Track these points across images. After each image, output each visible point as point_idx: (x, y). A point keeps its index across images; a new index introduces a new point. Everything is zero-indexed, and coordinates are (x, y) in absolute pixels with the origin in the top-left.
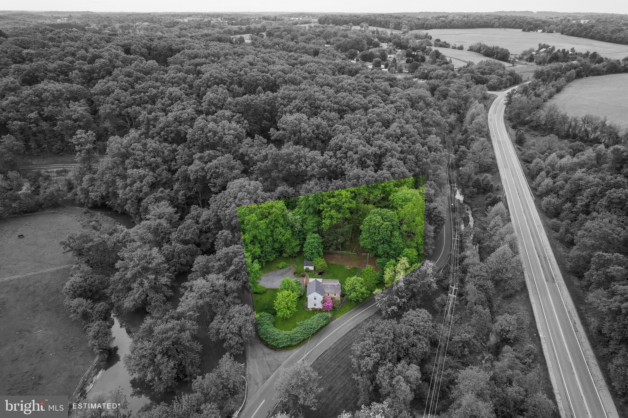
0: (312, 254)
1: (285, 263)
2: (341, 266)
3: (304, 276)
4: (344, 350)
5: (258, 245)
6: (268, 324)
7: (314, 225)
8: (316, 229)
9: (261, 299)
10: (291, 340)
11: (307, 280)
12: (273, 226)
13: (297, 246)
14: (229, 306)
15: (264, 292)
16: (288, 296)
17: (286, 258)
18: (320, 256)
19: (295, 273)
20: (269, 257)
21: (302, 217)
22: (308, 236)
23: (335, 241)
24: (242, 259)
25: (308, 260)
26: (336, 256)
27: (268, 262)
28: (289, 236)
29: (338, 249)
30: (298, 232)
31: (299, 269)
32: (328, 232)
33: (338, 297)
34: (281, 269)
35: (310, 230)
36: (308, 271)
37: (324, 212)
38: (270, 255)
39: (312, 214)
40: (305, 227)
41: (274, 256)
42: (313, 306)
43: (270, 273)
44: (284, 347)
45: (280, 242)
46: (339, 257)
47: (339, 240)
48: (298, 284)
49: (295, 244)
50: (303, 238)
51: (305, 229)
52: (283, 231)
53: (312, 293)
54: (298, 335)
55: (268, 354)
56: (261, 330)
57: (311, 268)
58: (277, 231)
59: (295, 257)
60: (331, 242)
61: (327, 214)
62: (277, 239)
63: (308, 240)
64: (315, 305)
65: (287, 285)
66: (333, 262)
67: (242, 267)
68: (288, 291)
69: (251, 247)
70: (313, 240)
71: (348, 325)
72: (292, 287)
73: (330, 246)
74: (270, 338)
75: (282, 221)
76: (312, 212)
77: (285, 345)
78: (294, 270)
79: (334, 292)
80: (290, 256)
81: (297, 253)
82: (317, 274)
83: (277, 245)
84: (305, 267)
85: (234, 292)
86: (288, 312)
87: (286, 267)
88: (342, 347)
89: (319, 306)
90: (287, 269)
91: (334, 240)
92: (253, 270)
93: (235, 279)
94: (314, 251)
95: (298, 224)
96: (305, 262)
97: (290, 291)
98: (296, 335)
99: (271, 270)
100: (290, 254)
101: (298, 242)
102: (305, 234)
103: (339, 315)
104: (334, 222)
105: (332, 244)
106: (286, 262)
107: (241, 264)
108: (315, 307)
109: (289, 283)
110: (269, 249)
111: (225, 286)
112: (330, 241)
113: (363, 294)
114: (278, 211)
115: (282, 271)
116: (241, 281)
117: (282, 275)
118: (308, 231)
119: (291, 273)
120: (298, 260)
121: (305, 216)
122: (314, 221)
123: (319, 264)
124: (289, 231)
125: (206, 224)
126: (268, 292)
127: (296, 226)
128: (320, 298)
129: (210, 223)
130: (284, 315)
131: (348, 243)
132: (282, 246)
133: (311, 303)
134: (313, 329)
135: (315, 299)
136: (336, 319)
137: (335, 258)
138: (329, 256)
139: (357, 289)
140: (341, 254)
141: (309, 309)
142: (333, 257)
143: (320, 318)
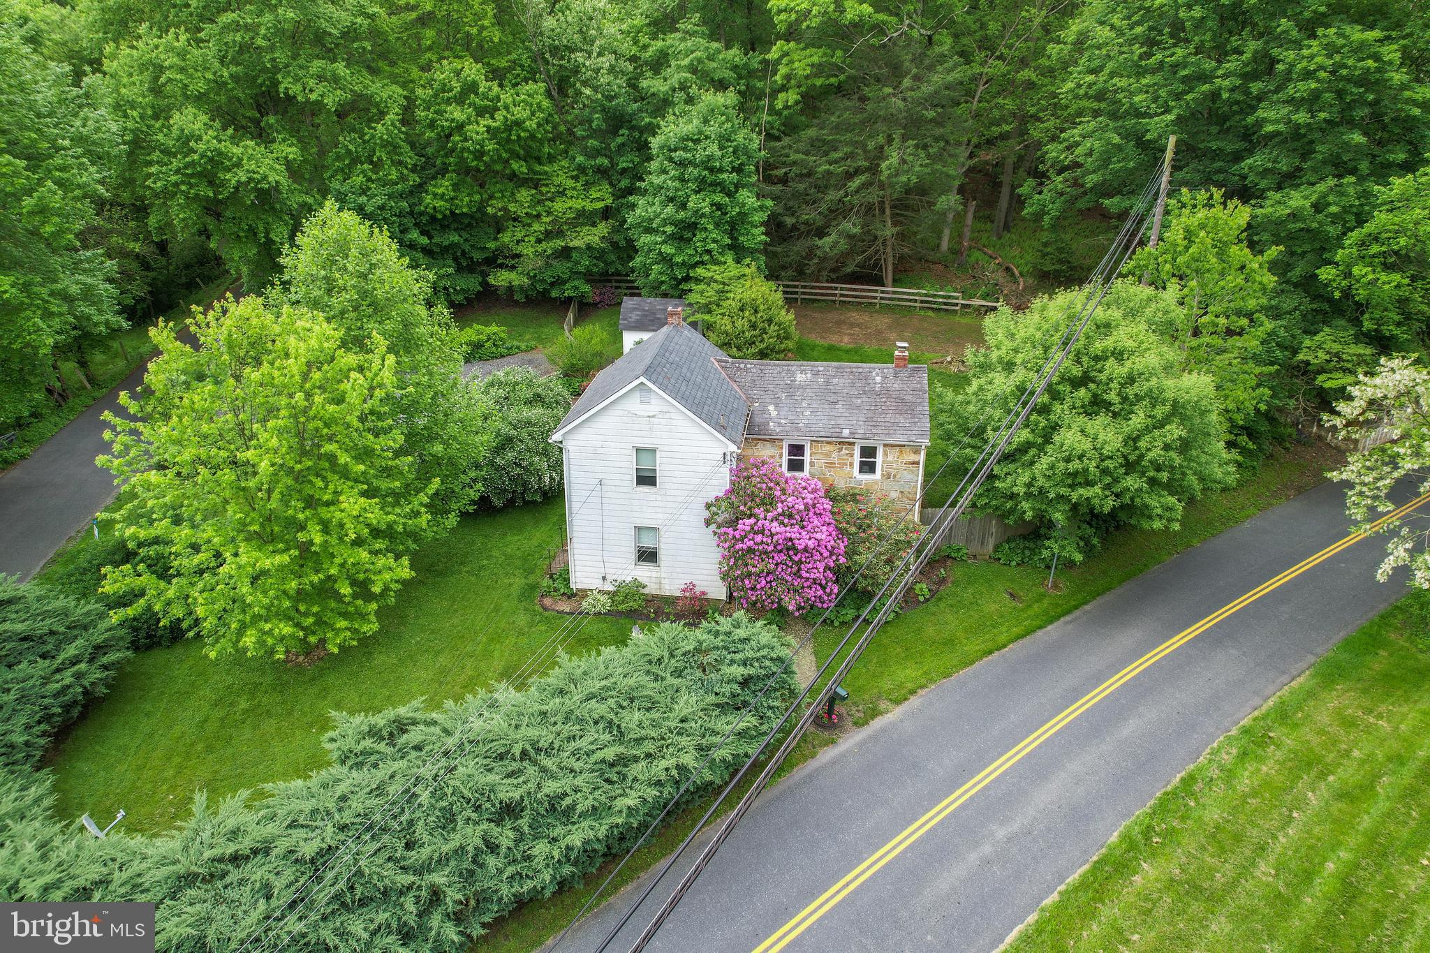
0: (688, 233)
1: (496, 329)
13: (592, 221)
23: (857, 182)
26: (855, 316)
33: (896, 482)
46: (882, 321)
49: (581, 204)
64: (648, 556)
71: (1046, 795)
84: (629, 339)
89: (691, 566)
103: (908, 671)
106: (516, 334)
108: (645, 574)
128: (698, 460)
133: (605, 536)
134: (524, 823)
135: (646, 479)
136: (874, 713)
137: (852, 325)
138: (817, 315)
139: (1131, 380)
140: (888, 309)
141: (584, 593)
142: (839, 323)
143: (678, 673)
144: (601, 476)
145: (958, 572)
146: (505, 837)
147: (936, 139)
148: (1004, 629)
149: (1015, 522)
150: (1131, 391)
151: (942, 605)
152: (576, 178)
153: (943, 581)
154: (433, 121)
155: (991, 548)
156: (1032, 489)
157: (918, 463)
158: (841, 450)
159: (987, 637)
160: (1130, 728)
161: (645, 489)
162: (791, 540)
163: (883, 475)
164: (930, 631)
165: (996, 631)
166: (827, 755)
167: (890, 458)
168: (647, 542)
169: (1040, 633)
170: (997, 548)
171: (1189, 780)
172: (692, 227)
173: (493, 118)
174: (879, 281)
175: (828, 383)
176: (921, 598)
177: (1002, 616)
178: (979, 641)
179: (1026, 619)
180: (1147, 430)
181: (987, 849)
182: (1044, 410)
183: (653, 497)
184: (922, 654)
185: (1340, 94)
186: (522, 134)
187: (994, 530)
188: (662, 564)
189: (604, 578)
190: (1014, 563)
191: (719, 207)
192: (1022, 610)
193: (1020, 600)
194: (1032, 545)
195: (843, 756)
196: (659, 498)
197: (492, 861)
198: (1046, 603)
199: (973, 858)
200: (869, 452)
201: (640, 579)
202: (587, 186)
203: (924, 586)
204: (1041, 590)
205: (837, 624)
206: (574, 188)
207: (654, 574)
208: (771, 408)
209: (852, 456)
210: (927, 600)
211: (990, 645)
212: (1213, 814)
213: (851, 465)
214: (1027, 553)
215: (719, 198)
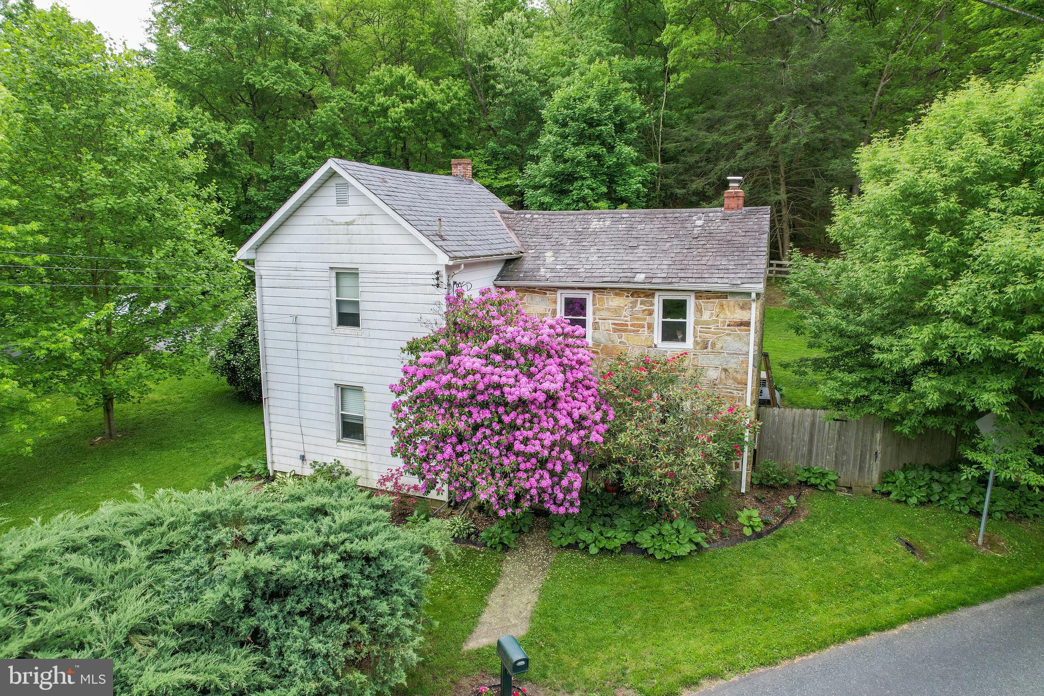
108: (349, 455)
133: (304, 397)
135: (348, 317)
144: (295, 311)
145: (818, 503)
147: (829, 105)
148: (892, 597)
149: (913, 429)
151: (782, 546)
152: (488, 163)
153: (792, 513)
154: (366, 109)
155: (875, 476)
156: (936, 353)
157: (747, 324)
158: (634, 304)
159: (858, 604)
161: (347, 332)
162: (499, 386)
163: (696, 343)
164: (753, 582)
165: (876, 598)
167: (706, 316)
168: (351, 409)
169: (963, 614)
170: (885, 477)
172: (570, 178)
173: (412, 103)
175: (631, 228)
176: (747, 532)
177: (890, 576)
178: (842, 610)
179: (937, 586)
182: (952, 225)
183: (355, 341)
184: (728, 616)
186: (435, 115)
187: (878, 448)
188: (368, 440)
189: (303, 458)
190: (913, 500)
191: (597, 157)
192: (929, 571)
193: (924, 555)
194: (944, 478)
196: (362, 342)
198: (974, 567)
200: (675, 308)
201: (342, 462)
202: (498, 170)
203: (755, 513)
204: (964, 545)
205: (593, 550)
206: (486, 171)
207: (360, 457)
208: (549, 254)
209: (651, 313)
210: (759, 536)
211: (862, 620)
213: (650, 327)
214: (936, 487)
215: (596, 148)
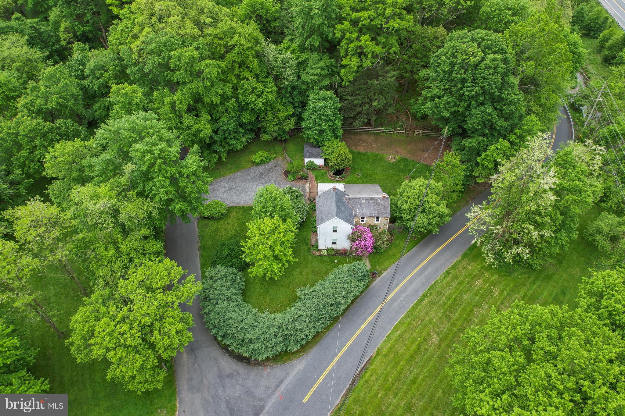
0: (321, 132)
1: (265, 154)
2: (377, 156)
3: (305, 178)
4: (412, 357)
5: (206, 117)
6: (229, 299)
7: (324, 72)
8: (326, 82)
9: (217, 230)
10: (286, 339)
11: (313, 187)
12: (238, 76)
13: (289, 118)
14: (131, 260)
15: (224, 215)
16: (273, 231)
17: (268, 142)
18: (336, 137)
19: (287, 173)
20: (233, 142)
21: (298, 58)
22: (312, 96)
23: (366, 107)
24: (153, 144)
25: (312, 145)
26: (364, 137)
27: (232, 152)
28: (272, 97)
29: (369, 124)
30: (289, 89)
31: (295, 163)
32: (351, 88)
33: (383, 223)
34: (259, 164)
35: (314, 82)
36: (312, 167)
37: (344, 41)
38: (235, 138)
39: (317, 50)
40: (304, 77)
41: (244, 139)
42: (330, 246)
43: (237, 174)
44: (268, 358)
45: (253, 109)
46: (371, 139)
47: (375, 104)
48: (295, 196)
49: (286, 114)
50: (301, 102)
51: (304, 83)
52: (259, 87)
53: (328, 219)
54: (303, 326)
55: (230, 376)
56: (212, 315)
57: (319, 162)
58: (246, 85)
59: (285, 141)
60: (358, 109)
61: (352, 45)
62: (248, 104)
63: (311, 105)
64: (334, 243)
65: (270, 203)
66: (361, 149)
67: (152, 165)
68: (272, 216)
69: (188, 120)
70: (323, 103)
71: (411, 288)
72: (282, 209)
73: (354, 118)
74: (234, 338)
75: (255, 64)
76: (317, 44)
77: (270, 354)
78: (286, 166)
79: (375, 213)
80: (275, 139)
81: (289, 133)
82: (331, 173)
83: (247, 117)
84: (306, 160)
85: (139, 226)
86: (276, 267)
87: (268, 160)
88: (408, 349)
89: (344, 244)
90: (272, 164)
91: (363, 104)
92: (185, 171)
93: (140, 194)
94: (325, 126)
95: (289, 72)
96: (306, 149)
97: (277, 220)
98: (298, 326)
99: (239, 168)
100: (275, 134)
101: (290, 110)
102: (304, 94)
103: (387, 263)
104: (367, 63)
105: (360, 113)
106: (269, 151)
107: (148, 156)
108: (334, 246)
109: (273, 199)
110: (232, 126)
111: (116, 212)
112: (355, 106)
113: (441, 216)
114: (243, 41)
115: (261, 168)
116: (157, 199)
117: (261, 177)
118: (310, 86)
119: (278, 174)
120: (291, 146)
121: (304, 56)
122: (322, 64)
123: (336, 154)
124: (272, 86)
125: (98, 78)
126: (233, 214)
127: (285, 75)
128: (346, 228)
129: (106, 75)
130: (265, 275)
131: (391, 110)
132: (257, 118)
133: (326, 239)
134: (335, 306)
135: (335, 231)
136: (381, 274)
137: (364, 141)
138: (353, 137)
139: (430, 208)
140: (373, 134)
141: (321, 250)
142: (360, 140)
143: (350, 275)
144: (326, 231)
145: (395, 237)
146: (333, 309)
148: (404, 250)
150: (430, 210)
151: (392, 246)
157: (388, 220)
160: (427, 272)
161: (335, 233)
163: (380, 222)
164: (390, 254)
166: (374, 283)
167: (382, 219)
168: (334, 241)
171: (435, 282)
174: (371, 126)
175: (369, 203)
177: (404, 247)
178: (400, 254)
179: (409, 247)
180: (433, 218)
181: (402, 299)
184: (389, 259)
185: (483, 122)
187: (403, 227)
188: (338, 244)
189: (325, 247)
190: (407, 233)
193: (408, 242)
195: (377, 283)
196: (338, 234)
197: (332, 312)
198: (413, 242)
199: (399, 300)
200: (378, 218)
205: (372, 254)
207: (336, 246)
208: (357, 210)
210: (389, 245)
211: (402, 255)
212: (438, 289)
213: (374, 220)
